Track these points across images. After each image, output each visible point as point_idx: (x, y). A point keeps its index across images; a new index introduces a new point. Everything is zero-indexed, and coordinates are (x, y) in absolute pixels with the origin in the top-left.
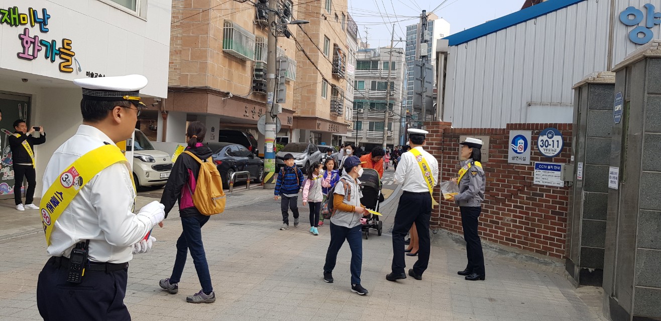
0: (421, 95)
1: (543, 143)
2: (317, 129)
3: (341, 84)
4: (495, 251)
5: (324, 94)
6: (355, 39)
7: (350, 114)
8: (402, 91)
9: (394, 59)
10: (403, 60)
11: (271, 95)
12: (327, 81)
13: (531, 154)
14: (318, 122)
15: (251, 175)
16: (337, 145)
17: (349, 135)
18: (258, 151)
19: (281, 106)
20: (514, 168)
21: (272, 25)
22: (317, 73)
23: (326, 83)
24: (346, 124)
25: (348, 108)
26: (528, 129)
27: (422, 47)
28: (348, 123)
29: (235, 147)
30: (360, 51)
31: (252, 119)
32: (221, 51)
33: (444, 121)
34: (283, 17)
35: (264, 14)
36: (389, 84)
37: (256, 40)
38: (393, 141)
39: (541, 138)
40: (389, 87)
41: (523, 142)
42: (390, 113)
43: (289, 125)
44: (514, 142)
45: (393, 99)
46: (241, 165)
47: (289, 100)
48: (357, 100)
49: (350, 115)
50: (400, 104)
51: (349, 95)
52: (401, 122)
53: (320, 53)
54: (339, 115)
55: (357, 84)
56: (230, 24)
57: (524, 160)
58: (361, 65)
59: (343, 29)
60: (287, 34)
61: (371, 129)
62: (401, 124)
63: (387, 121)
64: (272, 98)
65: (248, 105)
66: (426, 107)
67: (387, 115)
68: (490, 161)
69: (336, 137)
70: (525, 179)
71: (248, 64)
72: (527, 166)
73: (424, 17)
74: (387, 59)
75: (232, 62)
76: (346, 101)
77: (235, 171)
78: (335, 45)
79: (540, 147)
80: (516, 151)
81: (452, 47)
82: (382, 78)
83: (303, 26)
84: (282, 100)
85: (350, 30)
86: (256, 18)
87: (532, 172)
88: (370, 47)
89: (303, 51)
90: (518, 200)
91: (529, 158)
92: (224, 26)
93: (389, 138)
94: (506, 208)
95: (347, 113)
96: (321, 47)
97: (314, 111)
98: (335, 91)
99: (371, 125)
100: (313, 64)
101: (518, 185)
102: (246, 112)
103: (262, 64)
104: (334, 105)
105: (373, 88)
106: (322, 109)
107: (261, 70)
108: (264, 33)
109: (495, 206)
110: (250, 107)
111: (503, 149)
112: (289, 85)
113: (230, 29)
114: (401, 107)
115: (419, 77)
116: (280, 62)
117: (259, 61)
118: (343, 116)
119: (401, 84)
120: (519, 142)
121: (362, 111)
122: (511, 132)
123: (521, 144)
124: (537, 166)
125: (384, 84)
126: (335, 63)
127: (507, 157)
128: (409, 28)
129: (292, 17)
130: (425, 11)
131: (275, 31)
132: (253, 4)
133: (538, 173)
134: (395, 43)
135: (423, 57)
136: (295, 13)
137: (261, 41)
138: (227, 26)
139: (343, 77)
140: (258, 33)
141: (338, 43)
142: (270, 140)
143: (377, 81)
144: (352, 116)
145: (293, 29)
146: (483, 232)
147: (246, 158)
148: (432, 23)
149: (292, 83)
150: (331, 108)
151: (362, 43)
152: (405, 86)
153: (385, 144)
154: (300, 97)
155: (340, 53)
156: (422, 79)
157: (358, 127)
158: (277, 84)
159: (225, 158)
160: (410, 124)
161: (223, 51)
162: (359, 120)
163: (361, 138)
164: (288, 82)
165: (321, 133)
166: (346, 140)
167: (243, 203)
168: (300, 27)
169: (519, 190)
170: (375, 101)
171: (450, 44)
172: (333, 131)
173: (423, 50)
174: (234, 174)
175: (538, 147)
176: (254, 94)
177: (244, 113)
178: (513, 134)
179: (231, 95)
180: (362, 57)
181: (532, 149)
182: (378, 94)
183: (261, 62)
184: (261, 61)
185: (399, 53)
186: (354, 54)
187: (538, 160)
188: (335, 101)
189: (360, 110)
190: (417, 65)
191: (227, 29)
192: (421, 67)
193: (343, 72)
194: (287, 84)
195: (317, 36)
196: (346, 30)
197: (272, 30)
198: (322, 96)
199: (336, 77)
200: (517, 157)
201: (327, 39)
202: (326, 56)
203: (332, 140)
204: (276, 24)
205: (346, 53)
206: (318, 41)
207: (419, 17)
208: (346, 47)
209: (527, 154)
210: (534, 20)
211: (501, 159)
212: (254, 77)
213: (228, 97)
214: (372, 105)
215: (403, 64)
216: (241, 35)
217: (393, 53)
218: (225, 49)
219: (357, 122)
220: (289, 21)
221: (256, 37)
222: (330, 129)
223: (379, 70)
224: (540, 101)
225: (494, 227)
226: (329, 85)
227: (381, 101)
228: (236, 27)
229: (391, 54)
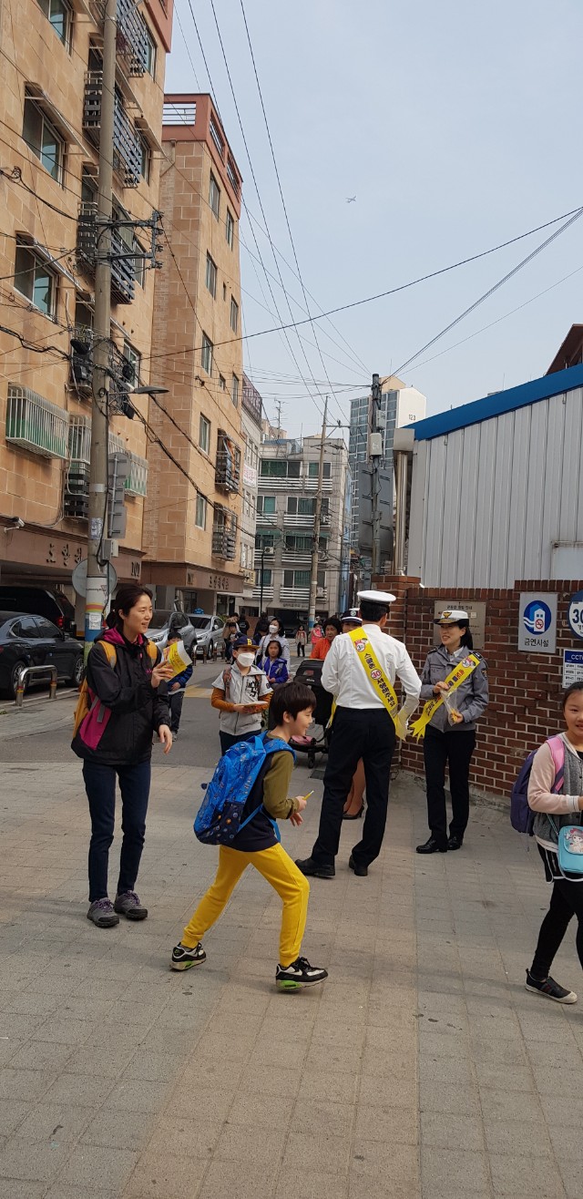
0: (370, 524)
1: (577, 616)
2: (187, 585)
3: (231, 502)
4: (498, 810)
5: (199, 522)
6: (257, 421)
7: (249, 555)
8: (342, 515)
9: (327, 458)
10: (345, 459)
11: (97, 523)
12: (205, 498)
13: (558, 636)
14: (189, 571)
15: (60, 673)
16: (226, 613)
17: (248, 594)
18: (75, 626)
19: (116, 543)
20: (528, 659)
21: (99, 394)
22: (187, 483)
23: (204, 501)
24: (241, 574)
25: (246, 546)
26: (552, 590)
27: (372, 438)
28: (247, 573)
29: (28, 621)
30: (267, 444)
31: (63, 567)
32: (3, 440)
33: (408, 575)
34: (122, 379)
35: (84, 374)
36: (319, 502)
37: (71, 421)
38: (327, 605)
39: (573, 606)
40: (319, 508)
41: (543, 613)
42: (320, 556)
43: (134, 577)
44: (528, 614)
45: (328, 529)
46: (40, 655)
47: (134, 530)
48: (263, 532)
49: (249, 559)
50: (340, 538)
51: (248, 523)
52: (341, 571)
53: (192, 448)
54: (229, 558)
55: (263, 502)
56: (20, 391)
57: (546, 645)
58: (268, 467)
59: (235, 402)
60: (129, 412)
61: (288, 584)
62: (341, 575)
63: (316, 569)
64: (100, 528)
65: (54, 541)
66: (381, 547)
67: (316, 558)
68: (487, 647)
69: (223, 598)
70: (547, 680)
71: (56, 465)
72: (550, 656)
73: (376, 387)
74: (316, 458)
75: (25, 460)
76: (241, 534)
77: (28, 666)
78: (220, 432)
79: (572, 622)
80: (531, 630)
81: (421, 442)
82: (308, 492)
83: (158, 396)
84: (118, 532)
85: (248, 405)
86: (71, 380)
87: (560, 667)
88: (287, 437)
89: (160, 442)
90: (537, 717)
91: (554, 642)
92: (9, 395)
93: (320, 600)
94: (516, 731)
95: (244, 554)
96: (195, 436)
97: (181, 554)
98: (220, 515)
99: (288, 576)
100: (179, 466)
101: (536, 690)
102: (51, 554)
103: (83, 466)
104: (218, 540)
105: (291, 510)
106: (197, 547)
107: (80, 477)
108: (85, 409)
109: (497, 728)
110: (59, 544)
111: (509, 626)
112: (134, 503)
113: (19, 400)
114: (341, 544)
115: (367, 492)
116: (114, 466)
117: (76, 459)
118: (237, 561)
119: (341, 504)
120: (536, 613)
121: (272, 551)
122: (523, 595)
123: (540, 618)
124: (569, 656)
125: (311, 503)
126: (221, 466)
127: (516, 640)
128: (355, 404)
129: (139, 382)
130: (377, 375)
131: (104, 405)
132: (63, 356)
133: (570, 669)
134: (328, 430)
135: (376, 457)
136: (145, 375)
137: (81, 423)
138: (14, 394)
139: (235, 491)
140: (75, 408)
141: (225, 427)
142: (95, 607)
143: (298, 496)
144: (254, 559)
145: (140, 402)
146: (476, 775)
147: (51, 641)
148: (393, 395)
149: (139, 502)
150: (213, 546)
151: (271, 428)
152: (348, 507)
153: (313, 612)
154: (156, 525)
155: (230, 446)
156: (372, 497)
157: (264, 579)
158: (110, 502)
159: (10, 641)
160: (358, 575)
161: (7, 441)
162: (265, 568)
163: (271, 600)
164: (131, 499)
165: (196, 592)
166: (243, 604)
167: (41, 727)
168: (154, 399)
169: (537, 699)
170: (293, 533)
171: (418, 437)
172: (217, 588)
173: (373, 444)
174: (26, 670)
175: (568, 622)
176: (67, 522)
177: (48, 557)
178: (526, 599)
179: (21, 522)
180: (270, 453)
181: (559, 625)
182: (298, 520)
183: (79, 462)
184: (81, 460)
185: (337, 447)
186: (256, 448)
187: (569, 646)
188: (221, 534)
189: (268, 550)
190: (365, 472)
191: (14, 400)
192: (372, 475)
193: (236, 481)
194: (129, 502)
195: (186, 415)
196: (240, 406)
197: (99, 404)
198: (196, 524)
199: (221, 489)
200: (534, 641)
201: (205, 421)
202: (205, 453)
203: (215, 604)
204: (106, 393)
205: (242, 446)
206: (188, 424)
207: (369, 386)
208: (240, 435)
209: (551, 635)
210: (562, 396)
211: (506, 644)
212: (66, 488)
213: (14, 526)
214: (290, 541)
215: (343, 467)
216: (42, 412)
217: (325, 448)
218: (10, 438)
219: (262, 570)
220: (132, 388)
221: (71, 416)
222: (213, 585)
223: (302, 477)
224: (573, 539)
225: (495, 767)
226: (209, 505)
227: (306, 533)
228: (31, 397)
229: (321, 450)
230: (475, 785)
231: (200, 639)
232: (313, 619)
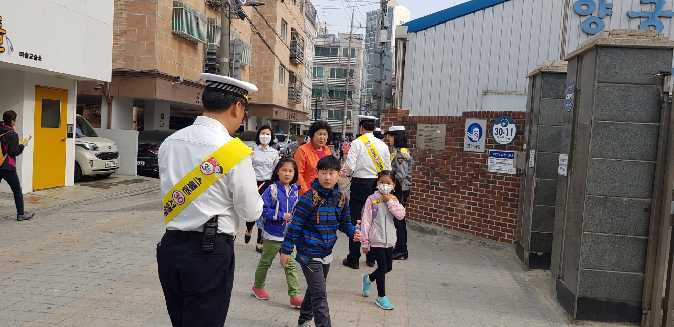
0: (380, 83)
1: (497, 131)
2: (274, 117)
3: (299, 70)
4: (449, 237)
5: (281, 80)
6: (314, 24)
7: (309, 101)
8: (362, 79)
9: (353, 46)
10: (363, 47)
12: (285, 67)
13: (486, 142)
14: (275, 109)
16: (295, 133)
20: (469, 155)
21: (225, 5)
22: (274, 59)
23: (284, 69)
24: (305, 112)
25: (307, 96)
26: (483, 117)
27: (381, 33)
28: (307, 111)
30: (319, 37)
32: (170, 32)
33: (402, 109)
36: (348, 71)
37: (209, 22)
38: (352, 130)
39: (495, 126)
40: (348, 75)
41: (478, 130)
42: (349, 102)
44: (470, 130)
45: (353, 87)
48: (316, 88)
49: (308, 103)
50: (360, 92)
51: (308, 82)
52: (360, 111)
53: (277, 38)
54: (298, 102)
55: (316, 71)
56: (180, 4)
57: (479, 148)
58: (320, 50)
59: (301, 12)
60: (242, 16)
61: (330, 118)
63: (346, 109)
65: (200, 91)
66: (385, 96)
67: (347, 103)
68: (446, 149)
69: (294, 125)
70: (479, 167)
71: (200, 47)
72: (481, 154)
73: (384, 3)
74: (346, 45)
75: (183, 44)
76: (304, 89)
78: (293, 29)
79: (494, 135)
80: (471, 139)
81: (411, 33)
82: (342, 65)
83: (258, 7)
85: (309, 14)
87: (486, 160)
88: (329, 33)
89: (259, 35)
90: (473, 187)
91: (484, 146)
92: (174, 6)
93: (348, 127)
94: (461, 195)
95: (306, 100)
96: (278, 31)
97: (271, 99)
98: (293, 78)
99: (330, 114)
100: (270, 48)
101: (473, 172)
102: (198, 98)
103: (215, 48)
104: (292, 92)
105: (332, 76)
106: (280, 97)
107: (214, 54)
108: (216, 14)
109: (450, 193)
111: (459, 137)
112: (244, 70)
113: (179, 9)
114: (361, 95)
115: (378, 64)
116: (233, 47)
117: (212, 44)
118: (302, 103)
119: (361, 72)
120: (474, 130)
121: (321, 99)
122: (467, 120)
123: (476, 133)
124: (492, 154)
125: (343, 72)
126: (293, 48)
127: (462, 145)
128: (369, 14)
131: (228, 12)
133: (492, 160)
134: (354, 29)
135: (383, 43)
137: (214, 23)
138: (177, 6)
139: (301, 64)
140: (210, 14)
141: (295, 27)
143: (336, 68)
144: (311, 104)
145: (247, 10)
148: (392, 9)
149: (247, 69)
150: (289, 95)
151: (321, 28)
152: (365, 74)
153: (344, 133)
155: (298, 38)
156: (381, 67)
157: (317, 115)
158: (232, 68)
161: (173, 33)
162: (318, 108)
164: (243, 67)
165: (278, 121)
168: (255, 8)
169: (473, 177)
170: (334, 89)
171: (409, 31)
172: (291, 119)
173: (382, 36)
175: (492, 135)
177: (196, 100)
178: (469, 122)
179: (182, 79)
180: (320, 42)
181: (487, 137)
182: (337, 81)
183: (214, 45)
185: (359, 39)
186: (313, 39)
187: (492, 148)
188: (293, 88)
189: (319, 98)
190: (376, 52)
191: (177, 9)
192: (381, 54)
193: (302, 58)
194: (242, 69)
195: (274, 19)
196: (304, 14)
197: (225, 11)
198: (279, 82)
199: (293, 63)
200: (473, 145)
201: (285, 23)
202: (283, 41)
203: (290, 128)
204: (229, 5)
205: (305, 38)
206: (275, 25)
207: (379, 2)
208: (304, 31)
209: (482, 142)
210: (492, 8)
211: (457, 147)
212: (206, 60)
213: (178, 81)
214: (331, 93)
215: (362, 51)
216: (192, 16)
217: (352, 40)
218: (174, 31)
219: (316, 110)
220: (244, 3)
221: (209, 18)
222: (288, 117)
223: (339, 56)
224: (495, 90)
225: (448, 214)
226: (286, 71)
227: (340, 89)
228: (186, 7)
229: (350, 40)
230: (437, 224)
231: (282, 147)
232: (344, 137)
